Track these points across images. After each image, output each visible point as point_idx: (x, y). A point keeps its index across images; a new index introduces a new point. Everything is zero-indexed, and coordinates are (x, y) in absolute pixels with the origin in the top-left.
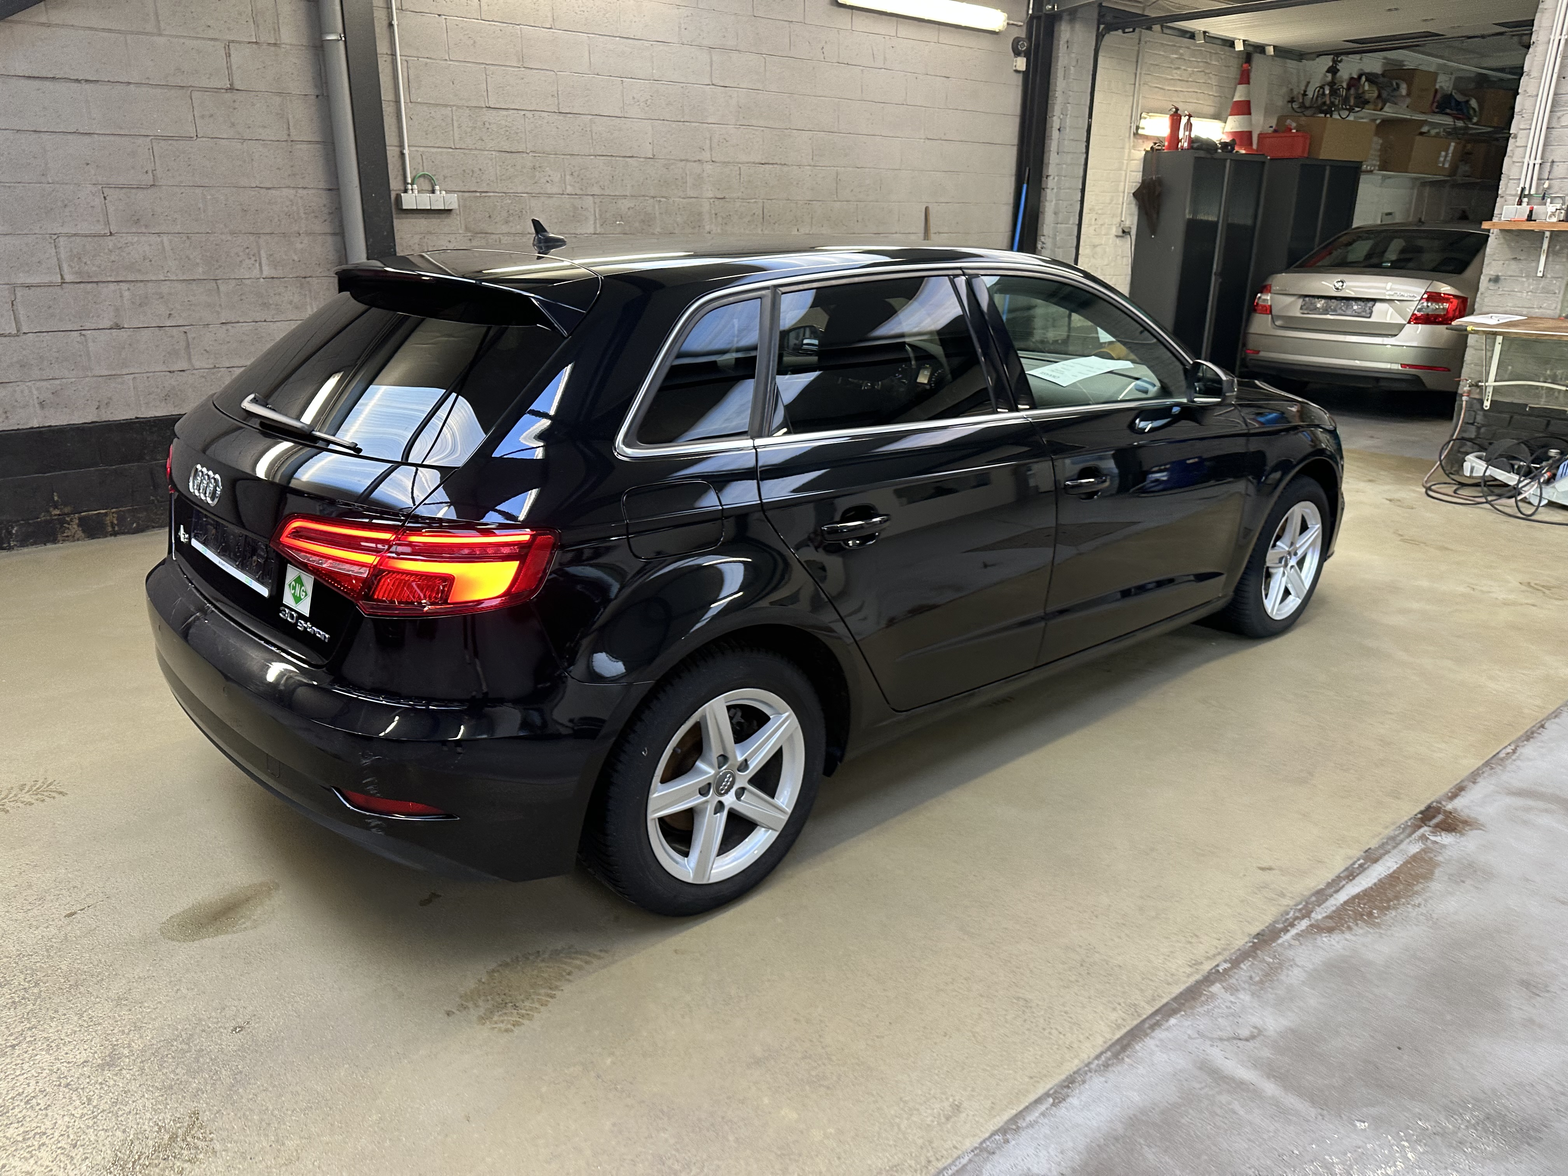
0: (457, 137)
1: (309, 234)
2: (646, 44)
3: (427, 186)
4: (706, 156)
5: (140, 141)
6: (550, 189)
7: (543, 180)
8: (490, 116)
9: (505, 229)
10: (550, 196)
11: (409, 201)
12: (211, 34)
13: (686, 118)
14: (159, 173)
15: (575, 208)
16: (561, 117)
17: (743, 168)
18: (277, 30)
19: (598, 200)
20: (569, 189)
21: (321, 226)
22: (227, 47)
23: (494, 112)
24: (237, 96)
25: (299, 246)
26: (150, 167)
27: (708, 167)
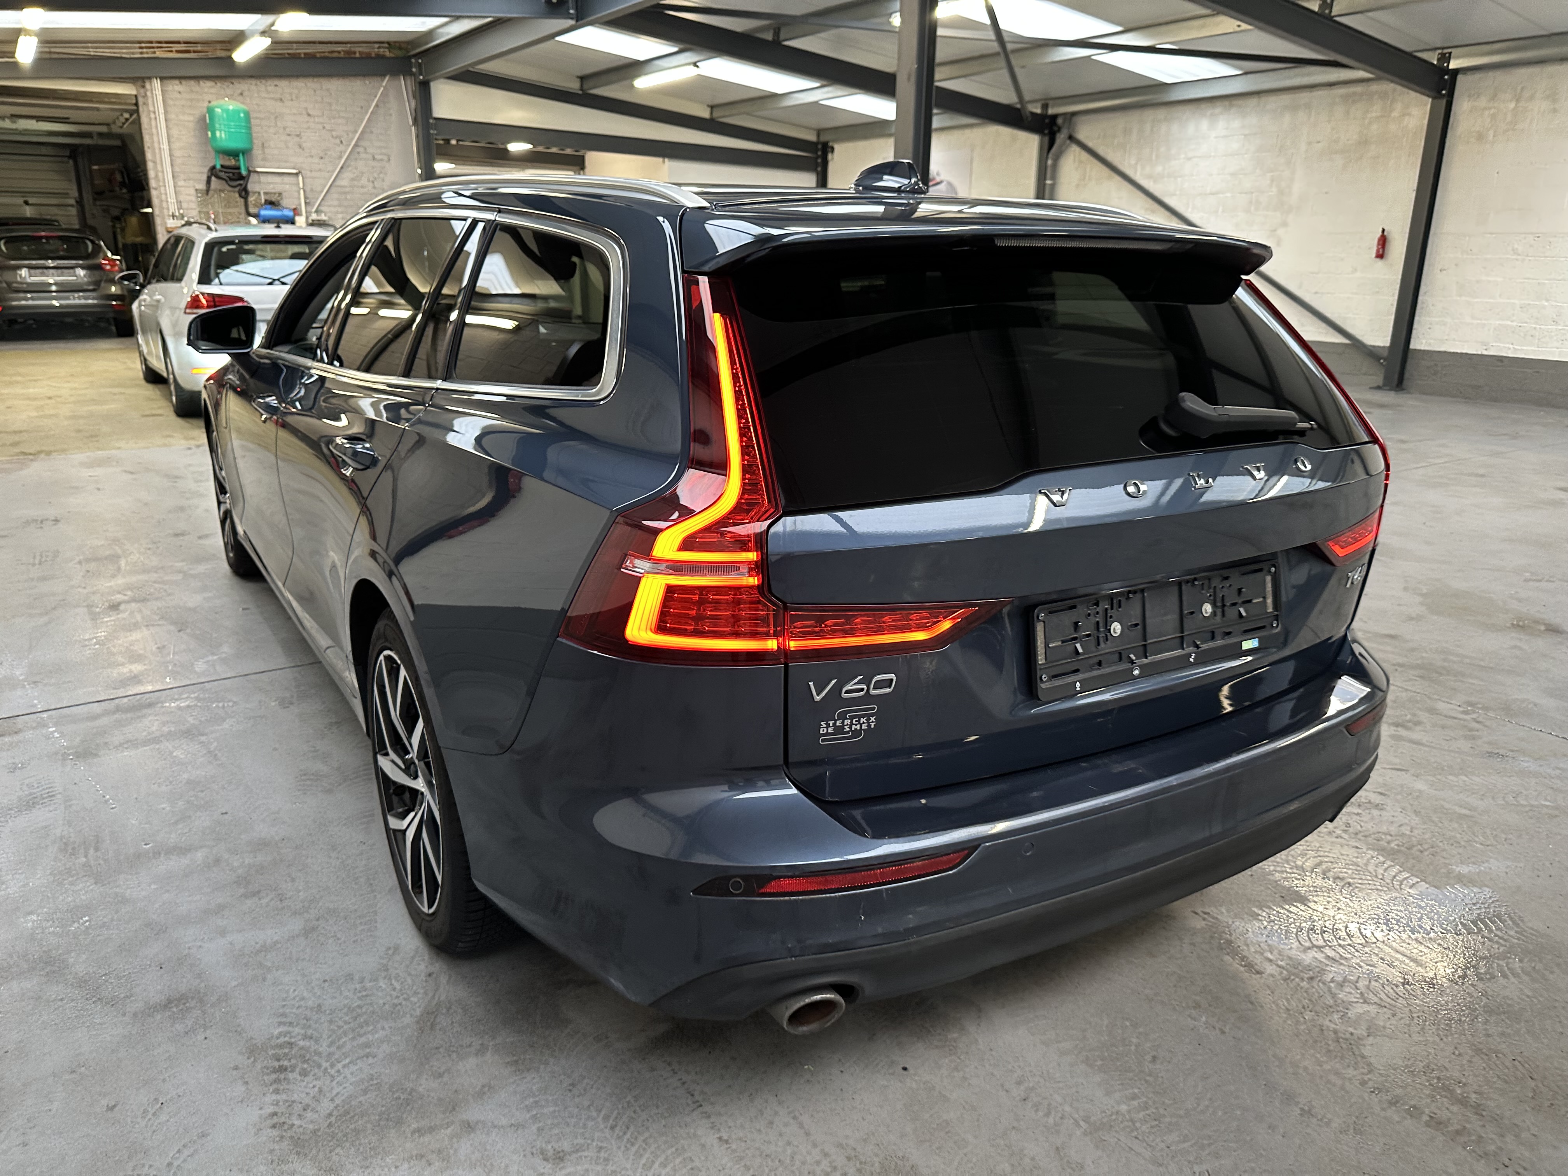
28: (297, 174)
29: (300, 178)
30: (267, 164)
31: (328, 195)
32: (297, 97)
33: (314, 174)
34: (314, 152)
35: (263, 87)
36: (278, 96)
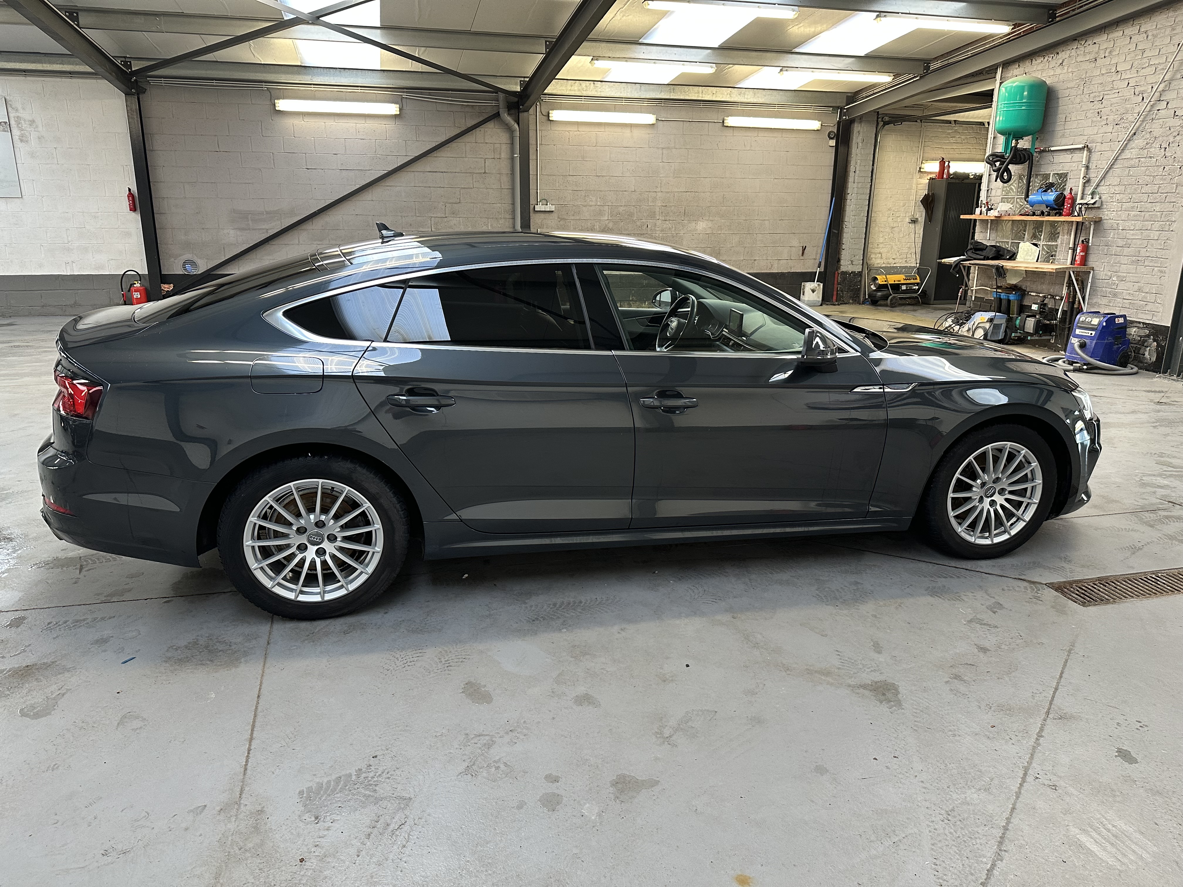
0: (557, 186)
1: (504, 218)
2: (635, 149)
3: (545, 202)
4: (659, 190)
5: (457, 189)
6: (591, 203)
7: (588, 200)
8: (570, 178)
9: (573, 218)
10: (591, 206)
11: (538, 208)
12: (480, 156)
13: (650, 176)
14: (461, 199)
15: (600, 210)
16: (597, 177)
17: (676, 194)
18: (500, 154)
19: (610, 208)
20: (599, 204)
21: (508, 216)
22: (485, 160)
23: (571, 177)
24: (486, 175)
25: (501, 222)
26: (459, 197)
27: (659, 194)
28: (1083, 148)
29: (1085, 152)
30: (1064, 141)
31: (1111, 171)
32: (1110, 52)
33: (1105, 147)
34: (1111, 118)
35: (1082, 49)
36: (1092, 56)
